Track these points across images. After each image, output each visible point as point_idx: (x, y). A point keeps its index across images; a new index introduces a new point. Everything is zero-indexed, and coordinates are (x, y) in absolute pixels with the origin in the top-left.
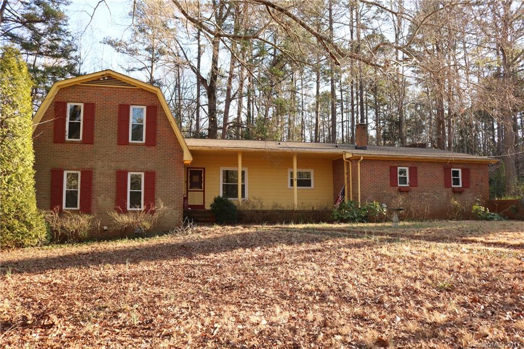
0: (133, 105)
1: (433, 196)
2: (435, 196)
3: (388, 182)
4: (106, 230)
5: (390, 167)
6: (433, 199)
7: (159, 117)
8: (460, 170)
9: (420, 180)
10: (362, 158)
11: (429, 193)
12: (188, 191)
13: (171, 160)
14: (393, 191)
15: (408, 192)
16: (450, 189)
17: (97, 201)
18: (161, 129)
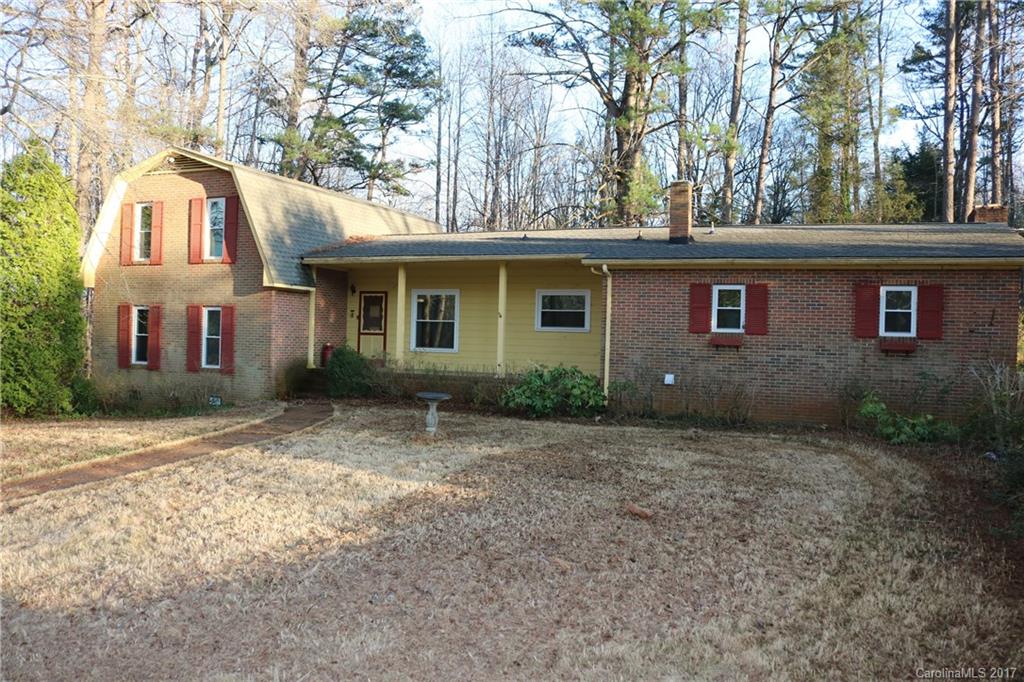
0: (210, 197)
1: (814, 361)
2: (823, 361)
3: (684, 322)
5: (693, 286)
6: (814, 367)
8: (914, 291)
9: (776, 316)
11: (803, 353)
12: (360, 334)
14: (695, 344)
15: (737, 347)
16: (873, 341)
17: (166, 352)
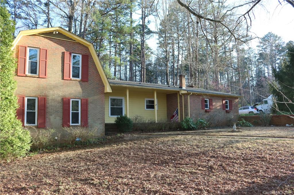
0: (73, 53)
3: (201, 107)
4: (56, 140)
5: (202, 99)
7: (89, 63)
8: (228, 101)
10: (192, 94)
11: (217, 113)
13: (98, 92)
15: (208, 112)
16: (225, 110)
17: (50, 119)
18: (91, 71)
